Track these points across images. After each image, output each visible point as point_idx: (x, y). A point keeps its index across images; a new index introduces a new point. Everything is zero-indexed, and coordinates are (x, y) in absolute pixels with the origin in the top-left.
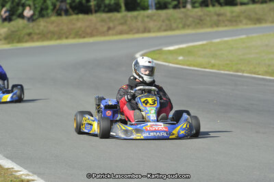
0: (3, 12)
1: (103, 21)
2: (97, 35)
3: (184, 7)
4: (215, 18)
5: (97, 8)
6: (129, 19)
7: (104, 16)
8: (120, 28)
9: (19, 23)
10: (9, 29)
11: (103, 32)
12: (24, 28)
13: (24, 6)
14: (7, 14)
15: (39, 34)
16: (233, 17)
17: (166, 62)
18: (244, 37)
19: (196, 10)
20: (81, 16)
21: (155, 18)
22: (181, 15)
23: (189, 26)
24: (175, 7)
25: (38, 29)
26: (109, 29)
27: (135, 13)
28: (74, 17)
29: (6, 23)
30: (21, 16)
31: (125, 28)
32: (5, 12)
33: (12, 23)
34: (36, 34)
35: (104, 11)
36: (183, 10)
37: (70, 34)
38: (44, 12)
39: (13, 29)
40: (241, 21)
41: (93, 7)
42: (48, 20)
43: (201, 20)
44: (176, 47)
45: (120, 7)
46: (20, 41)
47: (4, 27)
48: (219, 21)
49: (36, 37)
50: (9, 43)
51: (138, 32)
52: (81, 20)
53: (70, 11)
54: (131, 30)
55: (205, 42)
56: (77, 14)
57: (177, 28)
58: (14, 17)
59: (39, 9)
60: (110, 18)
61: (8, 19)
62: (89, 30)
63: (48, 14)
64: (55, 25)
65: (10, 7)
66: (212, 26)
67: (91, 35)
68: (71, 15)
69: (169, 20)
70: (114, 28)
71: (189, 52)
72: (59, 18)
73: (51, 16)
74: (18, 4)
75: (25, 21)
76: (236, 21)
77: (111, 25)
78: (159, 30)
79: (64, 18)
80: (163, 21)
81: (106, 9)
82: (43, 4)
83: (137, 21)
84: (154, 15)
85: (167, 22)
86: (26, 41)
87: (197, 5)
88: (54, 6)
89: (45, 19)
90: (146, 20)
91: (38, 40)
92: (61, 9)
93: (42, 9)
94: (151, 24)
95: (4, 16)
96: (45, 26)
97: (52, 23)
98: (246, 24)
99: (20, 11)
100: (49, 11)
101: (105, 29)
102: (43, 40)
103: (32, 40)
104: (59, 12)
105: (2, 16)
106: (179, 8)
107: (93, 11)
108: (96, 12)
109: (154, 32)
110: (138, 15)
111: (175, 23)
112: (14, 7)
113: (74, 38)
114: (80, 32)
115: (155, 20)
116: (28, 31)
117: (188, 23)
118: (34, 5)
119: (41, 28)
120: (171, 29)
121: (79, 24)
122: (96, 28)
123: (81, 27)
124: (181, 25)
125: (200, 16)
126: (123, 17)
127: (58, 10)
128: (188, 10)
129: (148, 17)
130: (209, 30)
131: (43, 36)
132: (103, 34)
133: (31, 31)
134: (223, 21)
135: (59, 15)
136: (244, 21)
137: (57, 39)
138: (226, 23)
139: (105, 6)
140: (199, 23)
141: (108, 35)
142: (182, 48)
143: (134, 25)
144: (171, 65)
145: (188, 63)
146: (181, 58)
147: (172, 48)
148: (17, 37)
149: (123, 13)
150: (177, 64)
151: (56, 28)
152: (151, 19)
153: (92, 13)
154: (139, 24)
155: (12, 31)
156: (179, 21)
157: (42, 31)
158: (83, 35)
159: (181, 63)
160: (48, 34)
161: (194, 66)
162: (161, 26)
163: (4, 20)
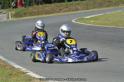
0: (12, 4)
1: (57, 6)
2: (55, 13)
4: (108, 3)
5: (54, 1)
6: (69, 5)
7: (58, 4)
8: (65, 9)
9: (20, 9)
10: (16, 11)
11: (58, 12)
12: (22, 11)
14: (15, 5)
15: (29, 13)
16: (116, 2)
18: (120, 11)
21: (81, 4)
22: (92, 3)
23: (96, 7)
25: (29, 11)
26: (60, 10)
27: (72, 3)
28: (45, 5)
29: (14, 9)
31: (67, 9)
32: (14, 4)
33: (17, 9)
34: (28, 13)
35: (58, 2)
37: (43, 13)
38: (31, 4)
39: (18, 11)
40: (120, 4)
42: (33, 7)
43: (101, 4)
44: (90, 17)
46: (21, 17)
47: (13, 11)
48: (110, 4)
49: (28, 15)
50: (16, 18)
51: (73, 11)
52: (48, 7)
53: (43, 2)
54: (70, 10)
55: (103, 14)
56: (46, 4)
57: (91, 8)
59: (29, 2)
60: (60, 5)
62: (51, 11)
63: (33, 4)
64: (36, 9)
65: (16, 2)
66: (106, 7)
67: (52, 13)
68: (43, 4)
69: (87, 5)
70: (63, 9)
71: (96, 18)
72: (38, 6)
73: (34, 5)
76: (117, 4)
77: (61, 8)
78: (83, 9)
79: (40, 6)
80: (84, 6)
81: (59, 1)
84: (80, 3)
85: (86, 6)
86: (24, 17)
88: (35, 1)
89: (31, 6)
90: (77, 5)
93: (30, 2)
94: (79, 7)
95: (13, 6)
96: (31, 10)
97: (35, 8)
98: (122, 6)
100: (33, 3)
101: (59, 10)
103: (26, 16)
104: (38, 3)
105: (12, 6)
108: (54, 2)
109: (80, 10)
110: (73, 3)
111: (89, 6)
114: (48, 12)
115: (81, 5)
116: (24, 12)
120: (88, 9)
121: (47, 8)
122: (55, 10)
123: (48, 10)
124: (92, 7)
125: (101, 3)
126: (66, 4)
127: (37, 2)
129: (77, 4)
130: (105, 9)
131: (31, 14)
132: (57, 12)
133: (26, 12)
134: (112, 5)
135: (38, 4)
136: (121, 4)
137: (37, 15)
138: (113, 5)
140: (100, 6)
141: (60, 13)
142: (93, 17)
143: (72, 8)
144: (87, 24)
145: (95, 23)
146: (92, 21)
147: (88, 17)
148: (19, 15)
149: (66, 3)
150: (90, 24)
151: (36, 11)
152: (79, 5)
153: (52, 3)
154: (74, 7)
155: (17, 13)
156: (91, 5)
157: (31, 12)
158: (49, 13)
159: (92, 24)
160: (33, 13)
161: (98, 24)
162: (84, 8)
163: (14, 7)
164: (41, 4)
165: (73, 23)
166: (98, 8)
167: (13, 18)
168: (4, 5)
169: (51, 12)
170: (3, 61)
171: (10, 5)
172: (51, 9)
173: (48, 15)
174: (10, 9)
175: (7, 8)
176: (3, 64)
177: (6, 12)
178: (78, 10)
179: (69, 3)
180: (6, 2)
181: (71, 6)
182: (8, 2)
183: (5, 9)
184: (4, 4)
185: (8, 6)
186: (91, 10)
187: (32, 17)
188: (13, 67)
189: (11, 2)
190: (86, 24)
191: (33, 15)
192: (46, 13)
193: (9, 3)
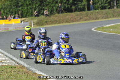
0: (35, 13)
1: (78, 15)
2: (76, 21)
3: (113, 8)
5: (75, 10)
6: (89, 14)
7: (78, 13)
8: (85, 18)
9: (42, 17)
10: (38, 20)
12: (44, 19)
13: (44, 10)
14: (37, 13)
15: (51, 22)
17: (105, 32)
19: (119, 9)
20: (68, 13)
21: (100, 13)
22: (112, 12)
23: (116, 16)
24: (109, 8)
25: (50, 20)
26: (80, 18)
28: (65, 14)
29: (36, 17)
30: (43, 14)
31: (87, 18)
32: (36, 13)
33: (39, 17)
35: (78, 11)
36: (113, 9)
37: (64, 21)
38: (53, 12)
41: (73, 9)
42: (54, 15)
44: (110, 25)
45: (85, 9)
46: (42, 25)
47: (36, 19)
49: (49, 23)
50: (38, 26)
51: (93, 19)
52: (68, 15)
53: (64, 11)
54: (90, 19)
56: (67, 12)
57: (110, 17)
58: (40, 15)
59: (50, 11)
60: (81, 14)
61: (37, 16)
62: (72, 19)
63: (54, 13)
64: (57, 17)
65: (38, 10)
67: (73, 21)
68: (64, 13)
69: (107, 14)
70: (83, 18)
71: (115, 27)
72: (59, 14)
73: (56, 14)
74: (41, 9)
75: (45, 16)
77: (81, 17)
78: (102, 18)
79: (61, 15)
80: (104, 14)
81: (79, 10)
82: (52, 9)
83: (93, 15)
84: (100, 12)
85: (106, 15)
86: (45, 25)
87: (119, 7)
88: (57, 9)
89: (53, 15)
90: (97, 14)
91: (50, 24)
92: (60, 11)
93: (51, 11)
94: (99, 16)
95: (36, 14)
96: (53, 18)
97: (56, 17)
99: (42, 12)
100: (54, 12)
101: (79, 19)
102: (52, 24)
103: (47, 24)
104: (59, 12)
105: (35, 14)
106: (111, 8)
107: (74, 11)
108: (75, 11)
109: (100, 19)
110: (93, 12)
111: (109, 15)
112: (39, 11)
113: (65, 23)
114: (68, 20)
115: (100, 14)
116: (46, 21)
117: (115, 15)
118: (48, 9)
119: (51, 19)
120: (108, 18)
121: (67, 17)
122: (75, 19)
123: (68, 18)
124: (112, 16)
126: (87, 13)
127: (58, 11)
128: (115, 9)
132: (78, 21)
133: (47, 20)
137: (58, 24)
139: (79, 9)
141: (80, 21)
142: (112, 26)
143: (91, 17)
144: (107, 33)
145: (114, 32)
146: (111, 30)
147: (107, 26)
148: (41, 23)
149: (87, 11)
150: (109, 32)
151: (58, 19)
152: (99, 14)
153: (73, 12)
154: (93, 16)
155: (39, 21)
156: (111, 14)
157: (52, 20)
158: (69, 22)
159: (111, 32)
160: (54, 21)
161: (117, 33)
162: (103, 16)
163: (36, 16)
164: (62, 12)
165: (93, 31)
166: (118, 17)
167: (35, 26)
168: (27, 14)
169: (71, 21)
170: (26, 68)
171: (32, 13)
172: (71, 18)
173: (69, 24)
174: (32, 17)
175: (29, 16)
176: (26, 70)
177: (28, 20)
178: (98, 19)
179: (89, 12)
180: (28, 11)
181: (92, 14)
182: (30, 11)
183: (27, 17)
184: (26, 12)
185: (30, 15)
186: (110, 19)
187: (53, 25)
188: (36, 74)
189: (33, 11)
190: (105, 33)
191: (54, 24)
192: (67, 22)
193: (32, 12)
